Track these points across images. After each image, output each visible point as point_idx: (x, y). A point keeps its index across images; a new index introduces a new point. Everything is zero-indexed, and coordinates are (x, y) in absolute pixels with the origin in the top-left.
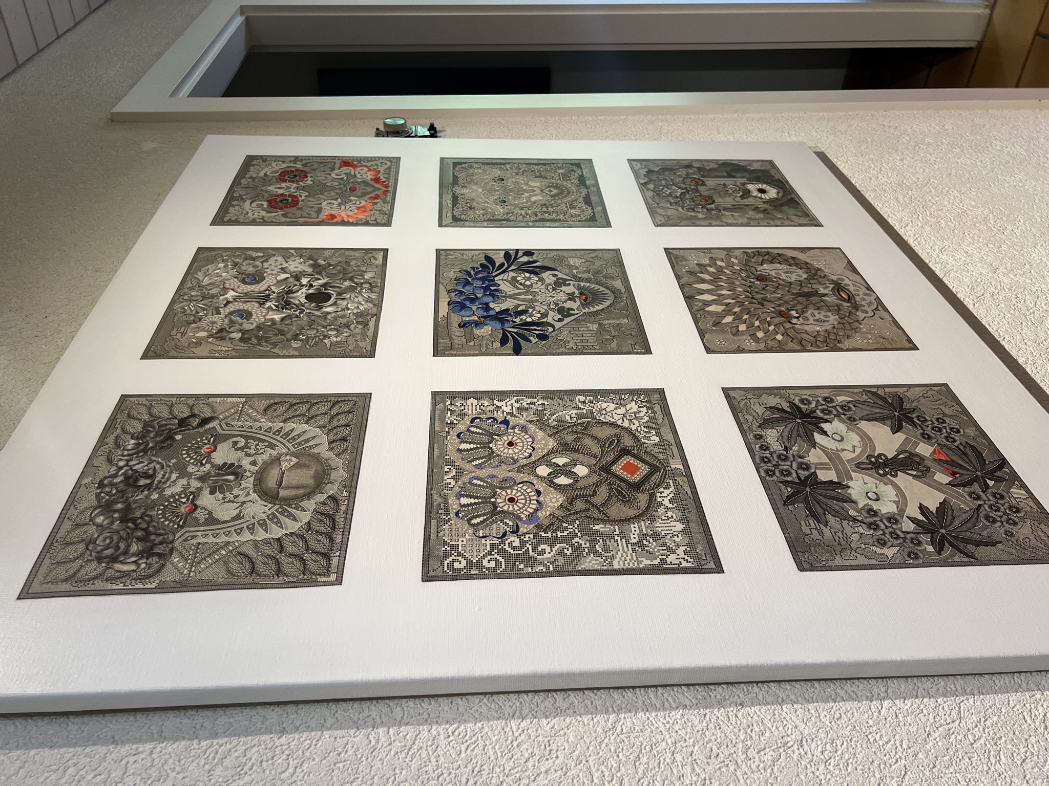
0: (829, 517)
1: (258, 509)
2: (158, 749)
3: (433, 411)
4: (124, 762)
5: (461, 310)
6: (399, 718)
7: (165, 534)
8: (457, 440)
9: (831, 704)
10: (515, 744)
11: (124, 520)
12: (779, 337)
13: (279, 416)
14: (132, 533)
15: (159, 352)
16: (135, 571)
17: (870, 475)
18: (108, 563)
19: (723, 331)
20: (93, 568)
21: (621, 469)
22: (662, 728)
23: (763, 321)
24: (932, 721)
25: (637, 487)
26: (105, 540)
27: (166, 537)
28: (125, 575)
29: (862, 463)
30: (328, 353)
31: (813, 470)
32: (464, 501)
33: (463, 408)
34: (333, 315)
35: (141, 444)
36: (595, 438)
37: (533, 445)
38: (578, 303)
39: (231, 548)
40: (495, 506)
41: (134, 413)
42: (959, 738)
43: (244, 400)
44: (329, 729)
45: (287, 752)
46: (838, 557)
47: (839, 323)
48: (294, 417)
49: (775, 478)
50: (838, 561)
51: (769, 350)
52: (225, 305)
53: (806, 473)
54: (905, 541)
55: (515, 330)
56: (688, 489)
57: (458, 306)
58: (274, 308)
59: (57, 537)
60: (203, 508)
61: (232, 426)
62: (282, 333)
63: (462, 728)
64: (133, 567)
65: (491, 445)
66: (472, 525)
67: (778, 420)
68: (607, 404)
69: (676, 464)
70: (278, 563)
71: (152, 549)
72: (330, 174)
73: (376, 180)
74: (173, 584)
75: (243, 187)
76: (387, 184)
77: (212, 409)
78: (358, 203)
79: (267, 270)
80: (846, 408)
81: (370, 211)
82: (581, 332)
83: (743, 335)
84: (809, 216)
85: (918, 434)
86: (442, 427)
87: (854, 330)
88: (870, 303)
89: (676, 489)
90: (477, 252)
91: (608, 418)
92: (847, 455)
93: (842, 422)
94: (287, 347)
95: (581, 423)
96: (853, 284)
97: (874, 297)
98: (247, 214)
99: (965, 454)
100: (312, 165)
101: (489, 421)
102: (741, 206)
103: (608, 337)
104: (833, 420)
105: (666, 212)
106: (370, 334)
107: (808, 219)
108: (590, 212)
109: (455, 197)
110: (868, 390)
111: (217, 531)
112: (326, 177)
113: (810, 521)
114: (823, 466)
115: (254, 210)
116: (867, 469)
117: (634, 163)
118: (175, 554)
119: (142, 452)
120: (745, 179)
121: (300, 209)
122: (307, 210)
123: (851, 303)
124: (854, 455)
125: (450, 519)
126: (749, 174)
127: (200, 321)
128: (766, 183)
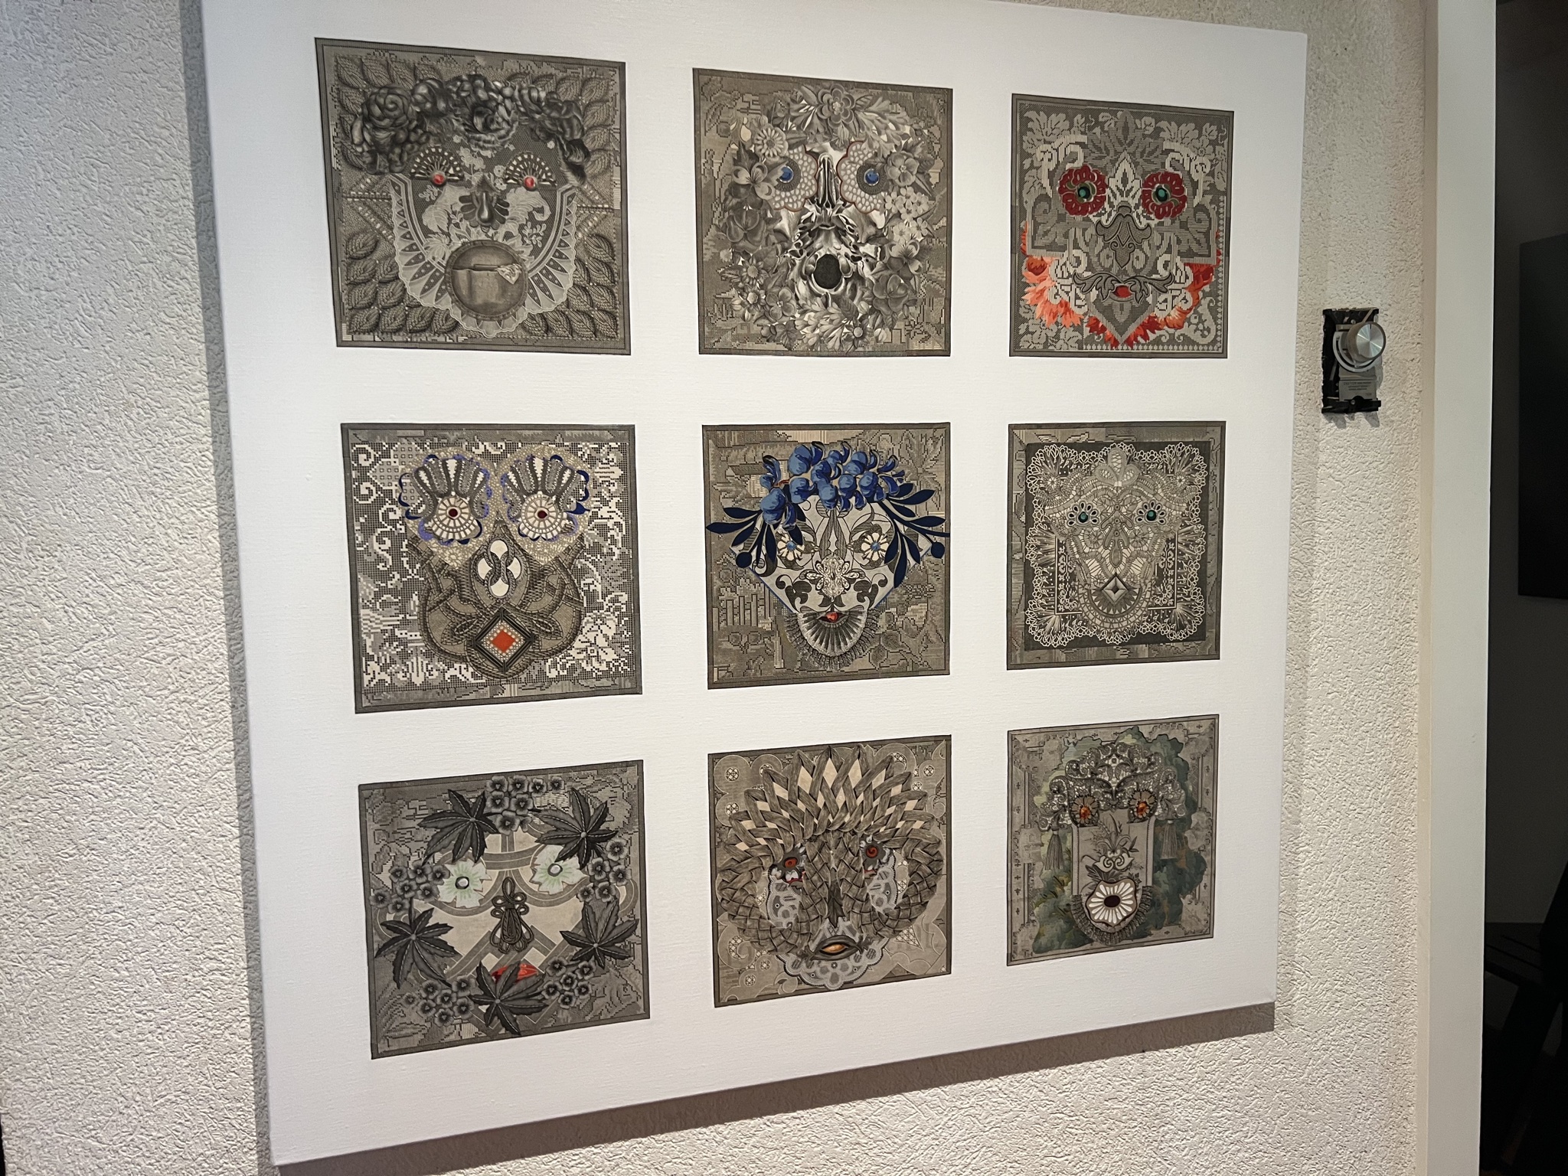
0: (431, 832)
1: (439, 251)
2: (187, 202)
3: (600, 428)
4: (174, 176)
5: (801, 458)
6: (219, 408)
7: (402, 163)
8: (548, 456)
9: (234, 784)
11: (422, 116)
12: (742, 846)
13: (588, 252)
14: (402, 129)
15: (708, 87)
16: (353, 142)
17: (494, 888)
18: (362, 113)
19: (756, 780)
20: (353, 102)
21: (502, 631)
23: (775, 833)
24: (218, 864)
25: (475, 643)
26: (392, 102)
27: (399, 164)
28: (347, 134)
29: (513, 885)
30: (709, 298)
31: (500, 830)
32: (452, 465)
33: (605, 461)
34: (789, 294)
35: (540, 106)
36: (554, 608)
37: (540, 540)
38: (818, 609)
39: (384, 232)
40: (447, 495)
41: (593, 84)
42: (201, 881)
43: (617, 206)
44: (208, 349)
46: (377, 826)
48: (587, 270)
49: (490, 789)
50: (372, 826)
51: (715, 829)
52: (810, 153)
53: (497, 823)
54: (399, 896)
55: (758, 526)
56: (472, 696)
57: (811, 455)
58: (804, 217)
59: (396, 53)
60: (439, 193)
61: (569, 202)
62: (750, 234)
63: (210, 463)
64: (357, 140)
65: (540, 493)
66: (417, 472)
67: (584, 812)
68: (614, 627)
69: (510, 690)
70: (366, 282)
71: (381, 153)
72: (1169, 251)
73: (1153, 324)
74: (336, 184)
75: (1126, 123)
76: (1138, 343)
77: (599, 174)
78: (1079, 302)
79: (894, 195)
80: (606, 891)
81: (1057, 323)
82: (753, 608)
83: (748, 803)
84: (1037, 952)
85: (561, 959)
86: (570, 439)
87: (757, 942)
88: (816, 977)
89: (472, 685)
90: (941, 479)
91: (589, 626)
92: (525, 873)
93: (582, 882)
94: (720, 244)
95: (578, 595)
96: (859, 968)
97: (829, 985)
98: (1045, 142)
99: (528, 998)
100: (1200, 221)
101: (582, 492)
102: (1066, 862)
103: (745, 640)
104: (584, 872)
105: (1052, 752)
106: (749, 345)
107: (1031, 951)
108: (1051, 643)
109: (1097, 446)
110: (638, 924)
111: (407, 215)
112: (1158, 247)
113: (426, 812)
114: (508, 843)
115: (1057, 150)
116: (504, 888)
117: (1206, 724)
118: (376, 177)
119: (529, 110)
120: (1150, 883)
121: (1061, 218)
122: (1060, 229)
123: (815, 953)
124: (526, 880)
125: (424, 449)
126: (1167, 893)
127: (774, 126)
128: (1137, 913)
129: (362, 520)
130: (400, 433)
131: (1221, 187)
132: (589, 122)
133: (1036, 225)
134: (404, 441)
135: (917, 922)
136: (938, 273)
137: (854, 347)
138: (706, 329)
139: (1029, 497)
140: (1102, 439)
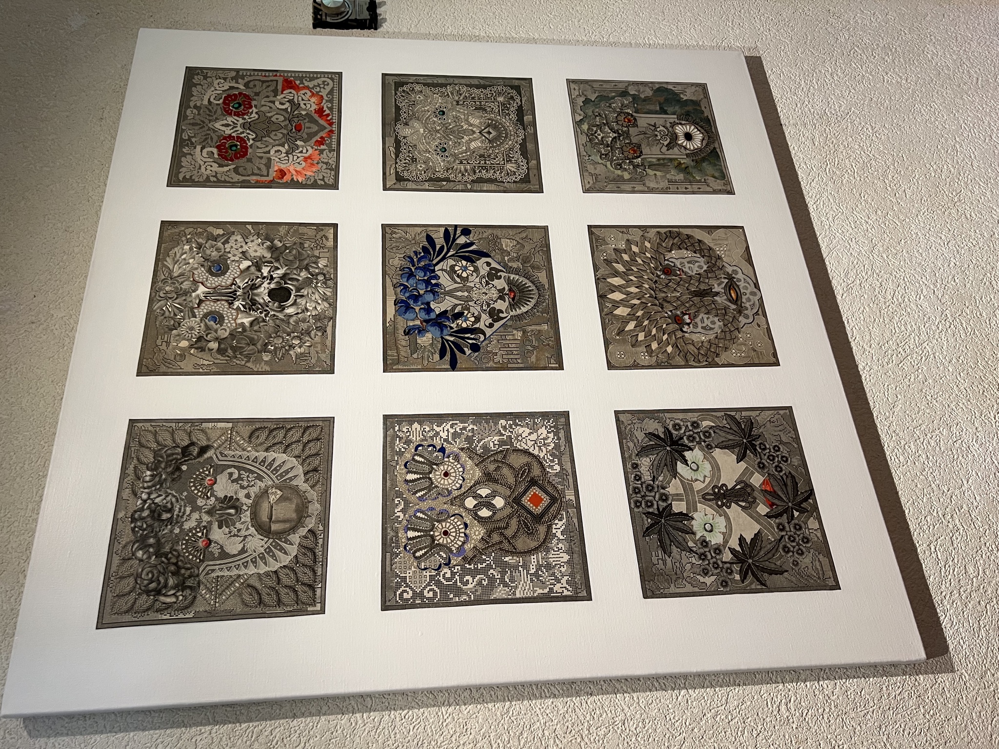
0: (674, 549)
1: (257, 543)
3: (385, 437)
5: (405, 313)
6: (369, 706)
7: (192, 568)
8: (405, 470)
9: (648, 693)
10: (445, 724)
11: (158, 554)
12: (669, 349)
13: (261, 444)
14: (167, 568)
15: (151, 367)
16: (175, 603)
17: (710, 507)
18: (154, 596)
19: (624, 341)
20: (144, 601)
21: (528, 501)
22: (538, 712)
23: (659, 329)
24: (708, 705)
25: (538, 518)
26: (148, 574)
27: (192, 570)
28: (169, 606)
29: (708, 494)
30: (295, 367)
31: (669, 502)
32: (411, 534)
33: (408, 434)
34: (294, 318)
35: (156, 475)
36: (511, 467)
37: (464, 476)
38: (507, 303)
39: (242, 581)
40: (433, 538)
41: (143, 441)
42: (722, 717)
43: (230, 425)
44: (324, 714)
45: (298, 732)
46: (672, 585)
47: (722, 331)
48: (274, 445)
49: (641, 509)
50: (673, 589)
51: (659, 366)
52: (199, 305)
53: (665, 504)
54: (721, 571)
55: (452, 339)
56: (575, 520)
57: (403, 306)
58: (242, 309)
59: (111, 572)
60: (215, 542)
61: (226, 456)
62: (252, 342)
64: (173, 600)
65: (431, 476)
66: (416, 558)
67: (652, 447)
68: (523, 429)
69: (570, 496)
70: (278, 594)
71: (184, 583)
72: (273, 102)
73: (320, 111)
74: (206, 614)
75: (190, 124)
76: (332, 119)
77: (207, 436)
78: (304, 151)
79: (229, 255)
80: (707, 434)
81: (317, 163)
82: (508, 342)
83: (640, 346)
84: (725, 178)
85: (756, 463)
86: (393, 456)
87: (733, 340)
88: (754, 304)
89: (568, 520)
90: (419, 230)
91: (523, 444)
92: (698, 486)
93: (701, 449)
94: (259, 360)
95: (501, 451)
96: (744, 279)
97: (758, 297)
98: (200, 168)
99: (786, 485)
100: (255, 86)
101: (430, 449)
102: (666, 161)
103: (529, 348)
104: (695, 448)
105: (595, 169)
106: (329, 343)
107: (723, 181)
108: (525, 168)
109: (398, 143)
110: (728, 414)
111: (230, 565)
112: (271, 108)
113: (660, 552)
114: (678, 497)
115: (205, 162)
116: (710, 500)
117: (573, 86)
118: (202, 586)
119: (158, 484)
120: (676, 116)
121: (250, 160)
122: (257, 161)
123: (737, 305)
124: (703, 485)
125: (400, 553)
126: (680, 107)
127: (179, 326)
128: (694, 123)
129: (451, 596)
130: (388, 569)
131: (234, 74)
132: (169, 442)
133: (253, 174)
134: (394, 566)
135: (711, 245)
136: (282, 230)
137: (331, 279)
138: (317, 369)
139: (430, 180)
140: (392, 140)
